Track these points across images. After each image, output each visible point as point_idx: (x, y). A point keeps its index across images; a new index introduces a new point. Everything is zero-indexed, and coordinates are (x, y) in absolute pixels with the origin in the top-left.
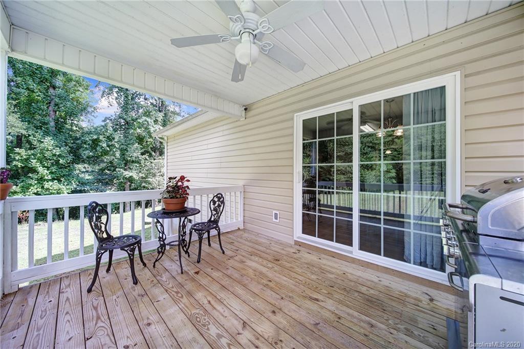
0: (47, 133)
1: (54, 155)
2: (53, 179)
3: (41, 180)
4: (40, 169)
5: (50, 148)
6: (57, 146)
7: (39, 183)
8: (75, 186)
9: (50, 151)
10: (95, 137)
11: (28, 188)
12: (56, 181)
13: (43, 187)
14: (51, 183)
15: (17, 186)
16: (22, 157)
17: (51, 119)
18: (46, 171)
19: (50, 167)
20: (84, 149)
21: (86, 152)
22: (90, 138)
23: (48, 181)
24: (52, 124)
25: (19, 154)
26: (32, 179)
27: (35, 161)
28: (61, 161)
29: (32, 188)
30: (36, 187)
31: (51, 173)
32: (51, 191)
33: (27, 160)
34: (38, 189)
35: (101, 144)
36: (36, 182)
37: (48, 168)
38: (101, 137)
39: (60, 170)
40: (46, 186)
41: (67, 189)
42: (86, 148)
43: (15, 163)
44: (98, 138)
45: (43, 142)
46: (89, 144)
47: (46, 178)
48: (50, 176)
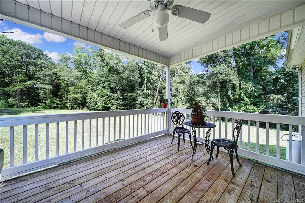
0: (249, 80)
1: (252, 91)
2: (251, 104)
3: (246, 104)
4: (245, 99)
5: (250, 88)
6: (253, 86)
7: (245, 106)
8: (263, 108)
9: (250, 89)
10: (275, 77)
11: (241, 108)
12: (253, 105)
13: (246, 108)
14: (250, 106)
15: (237, 106)
16: (238, 93)
17: (251, 73)
18: (248, 100)
19: (250, 98)
20: (268, 86)
21: (270, 87)
22: (272, 78)
23: (249, 104)
24: (252, 75)
25: (237, 92)
26: (242, 103)
27: (243, 95)
28: (255, 94)
29: (242, 108)
30: (244, 107)
31: (250, 100)
32: (250, 110)
33: (240, 94)
34: (245, 109)
35: (280, 81)
36: (244, 105)
37: (249, 98)
38: (279, 76)
39: (255, 99)
40: (248, 107)
41: (258, 109)
42: (269, 85)
43: (236, 96)
44: (277, 77)
45: (246, 85)
46: (271, 82)
47: (248, 103)
48: (250, 102)
